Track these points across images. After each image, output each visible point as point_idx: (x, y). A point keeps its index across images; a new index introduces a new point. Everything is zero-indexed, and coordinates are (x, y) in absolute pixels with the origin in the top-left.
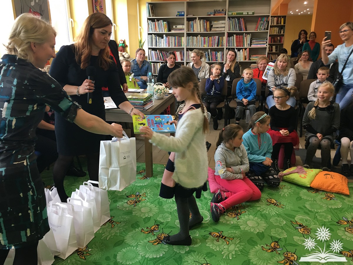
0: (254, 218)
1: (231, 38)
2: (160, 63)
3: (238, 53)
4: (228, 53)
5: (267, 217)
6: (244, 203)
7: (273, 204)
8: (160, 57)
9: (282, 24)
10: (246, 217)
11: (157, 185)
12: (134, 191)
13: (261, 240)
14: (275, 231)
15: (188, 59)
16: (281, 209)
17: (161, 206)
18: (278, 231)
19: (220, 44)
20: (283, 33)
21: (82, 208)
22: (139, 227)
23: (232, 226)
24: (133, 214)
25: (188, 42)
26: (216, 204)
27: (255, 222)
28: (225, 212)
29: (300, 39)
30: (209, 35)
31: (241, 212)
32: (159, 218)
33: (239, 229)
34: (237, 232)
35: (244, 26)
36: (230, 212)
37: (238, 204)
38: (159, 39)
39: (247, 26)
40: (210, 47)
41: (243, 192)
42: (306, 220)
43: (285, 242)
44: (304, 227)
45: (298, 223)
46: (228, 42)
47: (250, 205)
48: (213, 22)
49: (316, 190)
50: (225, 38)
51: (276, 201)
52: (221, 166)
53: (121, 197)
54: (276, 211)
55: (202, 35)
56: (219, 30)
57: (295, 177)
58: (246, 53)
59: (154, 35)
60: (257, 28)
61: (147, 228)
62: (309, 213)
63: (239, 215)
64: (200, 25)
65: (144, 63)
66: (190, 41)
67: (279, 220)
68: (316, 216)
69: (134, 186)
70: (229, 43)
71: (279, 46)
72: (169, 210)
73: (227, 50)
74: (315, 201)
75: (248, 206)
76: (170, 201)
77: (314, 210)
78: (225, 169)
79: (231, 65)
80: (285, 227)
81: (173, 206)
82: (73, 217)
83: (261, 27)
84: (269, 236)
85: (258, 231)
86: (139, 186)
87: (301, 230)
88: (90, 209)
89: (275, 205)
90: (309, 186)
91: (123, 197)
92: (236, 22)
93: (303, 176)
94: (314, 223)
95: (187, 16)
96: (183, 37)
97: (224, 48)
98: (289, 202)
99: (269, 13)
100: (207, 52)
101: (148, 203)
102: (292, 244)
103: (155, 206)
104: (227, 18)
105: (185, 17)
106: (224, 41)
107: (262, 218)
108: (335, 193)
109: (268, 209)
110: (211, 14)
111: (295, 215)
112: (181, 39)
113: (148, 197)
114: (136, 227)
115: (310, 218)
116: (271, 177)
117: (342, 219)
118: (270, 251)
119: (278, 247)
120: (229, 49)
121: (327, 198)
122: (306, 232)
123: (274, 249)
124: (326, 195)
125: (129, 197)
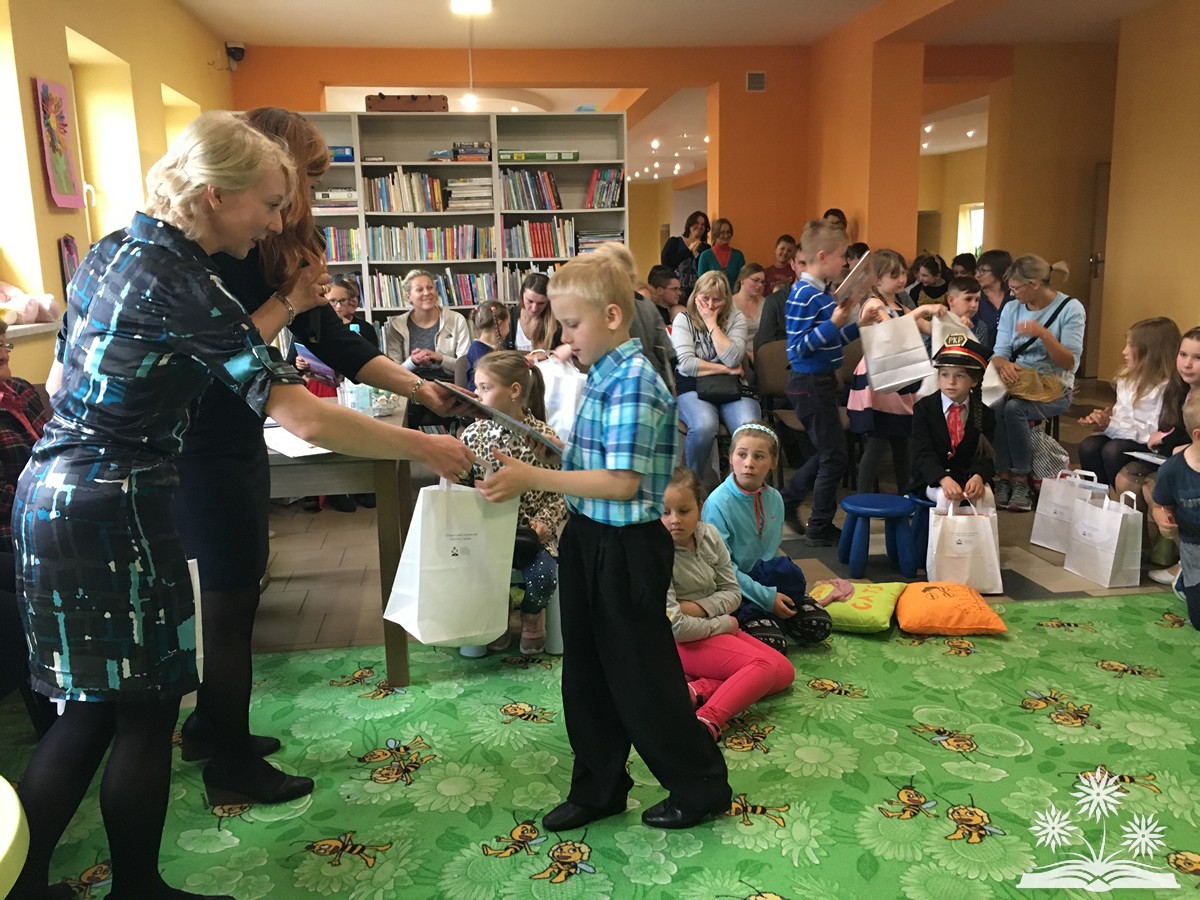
0: (807, 738)
1: (516, 231)
5: (840, 730)
7: (833, 690)
10: (784, 740)
11: (442, 704)
12: (374, 739)
13: (866, 792)
14: (885, 759)
15: (378, 302)
17: (502, 764)
18: (892, 758)
19: (482, 249)
22: (468, 843)
23: (760, 774)
24: (419, 810)
25: (374, 246)
27: (817, 750)
28: (719, 741)
30: (444, 223)
31: (761, 732)
32: (520, 802)
33: (785, 777)
34: (785, 787)
35: (551, 195)
36: (730, 736)
39: (561, 196)
40: (449, 261)
42: (946, 717)
43: (932, 782)
44: (950, 735)
45: (931, 728)
46: (508, 242)
47: (775, 708)
48: (452, 182)
49: (920, 636)
50: (496, 231)
51: (835, 682)
54: (854, 707)
55: (421, 222)
56: (474, 208)
60: (590, 201)
61: (498, 839)
62: (939, 696)
63: (761, 739)
64: (412, 190)
66: (381, 241)
67: (876, 730)
68: (961, 702)
69: (365, 724)
70: (510, 247)
72: (535, 771)
73: (507, 269)
74: (933, 663)
75: (770, 711)
76: (521, 746)
77: (948, 688)
78: (676, 609)
80: (905, 744)
81: (542, 757)
83: (601, 196)
84: (875, 775)
85: (842, 771)
86: (380, 721)
87: (951, 745)
89: (840, 693)
91: (345, 764)
92: (526, 182)
93: (861, 603)
94: (968, 721)
95: (362, 161)
96: (355, 229)
97: (494, 263)
98: (872, 680)
99: (622, 157)
100: (440, 277)
101: (450, 764)
102: (951, 784)
103: (480, 769)
104: (496, 170)
105: (357, 164)
106: (493, 240)
107: (827, 734)
108: (968, 635)
109: (830, 708)
110: (443, 156)
111: (909, 709)
112: (348, 237)
113: (438, 746)
114: (458, 844)
115: (950, 708)
116: (807, 607)
117: (1027, 696)
118: (907, 814)
119: (922, 800)
120: (512, 266)
121: (958, 650)
122: (966, 747)
123: (915, 808)
124: (950, 644)
125: (367, 759)
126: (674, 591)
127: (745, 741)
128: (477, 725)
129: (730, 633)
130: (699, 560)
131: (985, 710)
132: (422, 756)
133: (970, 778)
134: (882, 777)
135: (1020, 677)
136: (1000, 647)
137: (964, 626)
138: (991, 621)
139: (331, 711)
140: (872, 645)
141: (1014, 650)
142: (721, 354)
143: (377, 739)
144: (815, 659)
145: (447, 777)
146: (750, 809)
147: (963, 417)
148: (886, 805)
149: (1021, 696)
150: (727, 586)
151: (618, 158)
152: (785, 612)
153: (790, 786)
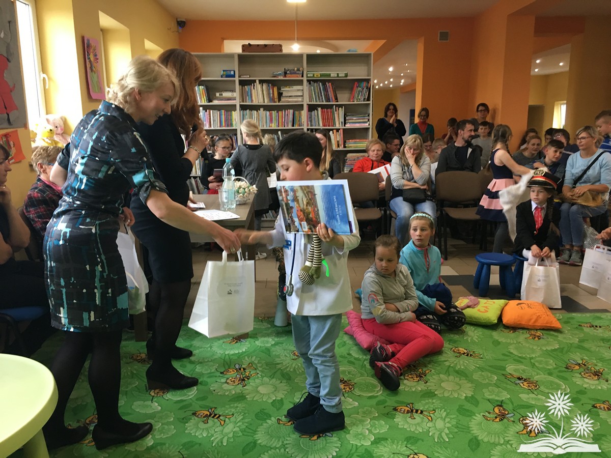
0: (448, 377)
1: (314, 113)
5: (466, 374)
7: (464, 354)
10: (436, 378)
11: (264, 348)
12: (229, 363)
13: (477, 406)
14: (489, 391)
17: (290, 380)
18: (493, 390)
19: (297, 122)
22: (271, 417)
23: (421, 394)
24: (248, 399)
27: (453, 383)
30: (278, 108)
31: (424, 372)
33: (434, 396)
35: (333, 95)
36: (407, 374)
39: (338, 95)
40: (280, 128)
42: (524, 371)
43: (513, 404)
45: (515, 376)
46: (310, 119)
47: (432, 361)
48: (283, 88)
49: (514, 328)
50: (304, 113)
51: (465, 349)
52: (376, 302)
53: (208, 375)
54: (474, 363)
55: (267, 108)
56: (293, 101)
58: (339, 137)
60: (353, 98)
62: (520, 359)
63: (424, 376)
64: (263, 92)
67: (485, 375)
68: (533, 364)
69: (225, 356)
70: (311, 121)
74: (520, 342)
75: (430, 363)
76: (301, 371)
77: (526, 356)
78: (383, 307)
80: (500, 384)
83: (358, 96)
84: (484, 399)
85: (465, 395)
86: (233, 355)
87: (525, 385)
91: (214, 374)
92: (320, 88)
93: (482, 309)
94: (536, 373)
95: (239, 77)
96: (235, 111)
98: (485, 350)
99: (370, 75)
101: (265, 378)
102: (523, 405)
103: (280, 382)
104: (305, 82)
105: (237, 79)
106: (303, 117)
107: (459, 376)
108: (540, 329)
109: (461, 362)
110: (280, 75)
111: (504, 366)
112: (231, 115)
113: (260, 369)
114: (265, 417)
115: (526, 366)
116: (452, 310)
117: (569, 362)
118: (498, 420)
119: (507, 413)
120: (312, 131)
121: (534, 337)
122: (533, 387)
123: (502, 417)
124: (530, 333)
125: (225, 373)
126: (382, 298)
127: (415, 376)
128: (280, 360)
129: (411, 321)
130: (396, 283)
131: (546, 368)
132: (251, 373)
133: (534, 403)
134: (486, 399)
135: (567, 353)
136: (557, 336)
137: (539, 324)
138: (553, 322)
139: (209, 349)
140: (487, 332)
141: (565, 338)
142: (416, 178)
144: (456, 337)
145: (263, 384)
146: (414, 411)
147: (543, 214)
148: (487, 414)
149: (566, 362)
150: (412, 297)
151: (368, 76)
152: (440, 311)
153: (436, 401)
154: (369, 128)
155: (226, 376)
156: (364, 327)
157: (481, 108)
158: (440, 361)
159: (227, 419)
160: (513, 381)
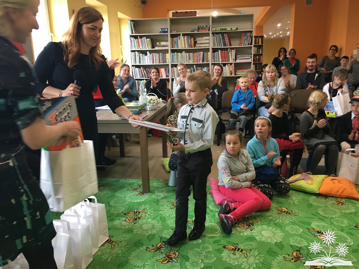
0: (268, 227)
1: (216, 53)
2: (145, 80)
3: (224, 68)
4: (214, 68)
5: (281, 226)
6: (254, 213)
7: (285, 212)
8: (144, 74)
9: (260, 43)
10: (260, 227)
11: (156, 200)
12: (131, 208)
13: (281, 250)
14: (294, 239)
15: (173, 76)
16: (294, 216)
17: (164, 222)
18: (297, 239)
19: (205, 59)
20: (262, 52)
21: (79, 225)
22: (143, 245)
23: (246, 238)
24: (134, 233)
25: (173, 59)
26: (226, 215)
27: (271, 232)
28: (236, 224)
29: (280, 57)
30: (194, 51)
31: (253, 223)
32: (165, 235)
33: (254, 240)
35: (228, 42)
36: (241, 223)
37: (247, 215)
38: (142, 56)
39: (232, 42)
40: (195, 63)
41: (252, 200)
42: (323, 227)
43: (308, 250)
45: (316, 230)
46: (213, 57)
47: (261, 215)
48: (197, 38)
49: (325, 196)
50: (210, 54)
51: (286, 209)
52: (225, 174)
53: (117, 215)
54: (290, 219)
55: (187, 51)
56: (203, 46)
57: (301, 185)
58: (232, 68)
59: (138, 52)
60: (241, 43)
61: (153, 246)
62: (324, 218)
63: (252, 225)
64: (185, 41)
65: (129, 79)
66: (175, 57)
67: (295, 228)
68: (332, 222)
69: (131, 203)
70: (214, 59)
71: (258, 65)
73: (213, 66)
74: (327, 206)
75: (259, 216)
76: (173, 216)
77: (329, 216)
78: (231, 177)
79: (218, 79)
80: (303, 235)
82: (69, 235)
83: (244, 42)
84: (289, 245)
85: (276, 241)
86: (136, 203)
88: (88, 226)
89: (287, 213)
90: (318, 192)
91: (120, 215)
92: (220, 38)
93: (310, 182)
95: (170, 32)
96: (168, 53)
97: (209, 64)
98: (301, 210)
99: (252, 29)
100: (192, 68)
101: (149, 219)
103: (158, 222)
104: (211, 34)
105: (169, 34)
106: (209, 56)
107: (276, 227)
108: (345, 198)
109: (281, 218)
110: (195, 30)
111: (310, 222)
112: (165, 56)
113: (149, 213)
114: (140, 245)
115: (327, 224)
116: (281, 182)
118: (293, 261)
119: (301, 256)
120: (214, 64)
121: (338, 203)
123: (297, 259)
124: (337, 200)
125: (127, 214)
126: (230, 171)
127: (246, 225)
128: (163, 208)
130: (239, 162)
132: (142, 215)
136: (356, 204)
137: (343, 194)
138: (354, 194)
139: (124, 198)
140: (306, 197)
143: (132, 208)
144: (283, 200)
146: (237, 249)
149: (356, 223)
153: (255, 243)
154: (251, 62)
155: (127, 216)
156: (219, 190)
157: (332, 48)
158: (267, 216)
159: (116, 245)
160: (313, 234)
